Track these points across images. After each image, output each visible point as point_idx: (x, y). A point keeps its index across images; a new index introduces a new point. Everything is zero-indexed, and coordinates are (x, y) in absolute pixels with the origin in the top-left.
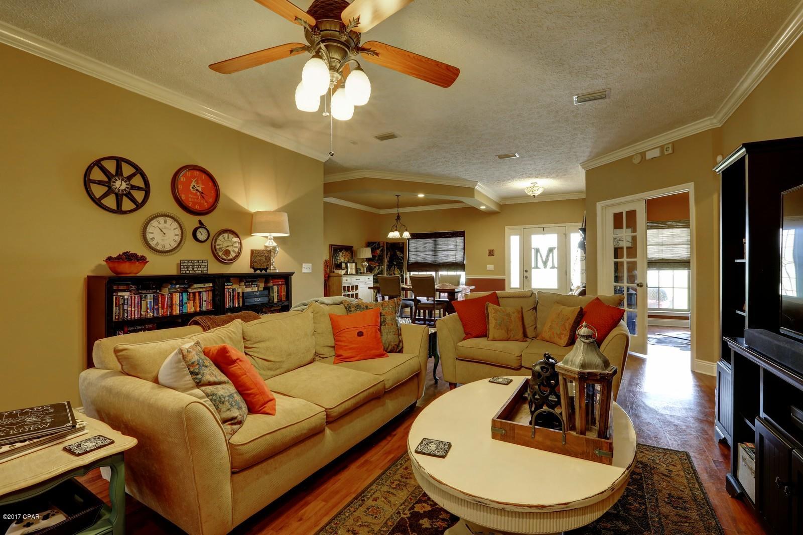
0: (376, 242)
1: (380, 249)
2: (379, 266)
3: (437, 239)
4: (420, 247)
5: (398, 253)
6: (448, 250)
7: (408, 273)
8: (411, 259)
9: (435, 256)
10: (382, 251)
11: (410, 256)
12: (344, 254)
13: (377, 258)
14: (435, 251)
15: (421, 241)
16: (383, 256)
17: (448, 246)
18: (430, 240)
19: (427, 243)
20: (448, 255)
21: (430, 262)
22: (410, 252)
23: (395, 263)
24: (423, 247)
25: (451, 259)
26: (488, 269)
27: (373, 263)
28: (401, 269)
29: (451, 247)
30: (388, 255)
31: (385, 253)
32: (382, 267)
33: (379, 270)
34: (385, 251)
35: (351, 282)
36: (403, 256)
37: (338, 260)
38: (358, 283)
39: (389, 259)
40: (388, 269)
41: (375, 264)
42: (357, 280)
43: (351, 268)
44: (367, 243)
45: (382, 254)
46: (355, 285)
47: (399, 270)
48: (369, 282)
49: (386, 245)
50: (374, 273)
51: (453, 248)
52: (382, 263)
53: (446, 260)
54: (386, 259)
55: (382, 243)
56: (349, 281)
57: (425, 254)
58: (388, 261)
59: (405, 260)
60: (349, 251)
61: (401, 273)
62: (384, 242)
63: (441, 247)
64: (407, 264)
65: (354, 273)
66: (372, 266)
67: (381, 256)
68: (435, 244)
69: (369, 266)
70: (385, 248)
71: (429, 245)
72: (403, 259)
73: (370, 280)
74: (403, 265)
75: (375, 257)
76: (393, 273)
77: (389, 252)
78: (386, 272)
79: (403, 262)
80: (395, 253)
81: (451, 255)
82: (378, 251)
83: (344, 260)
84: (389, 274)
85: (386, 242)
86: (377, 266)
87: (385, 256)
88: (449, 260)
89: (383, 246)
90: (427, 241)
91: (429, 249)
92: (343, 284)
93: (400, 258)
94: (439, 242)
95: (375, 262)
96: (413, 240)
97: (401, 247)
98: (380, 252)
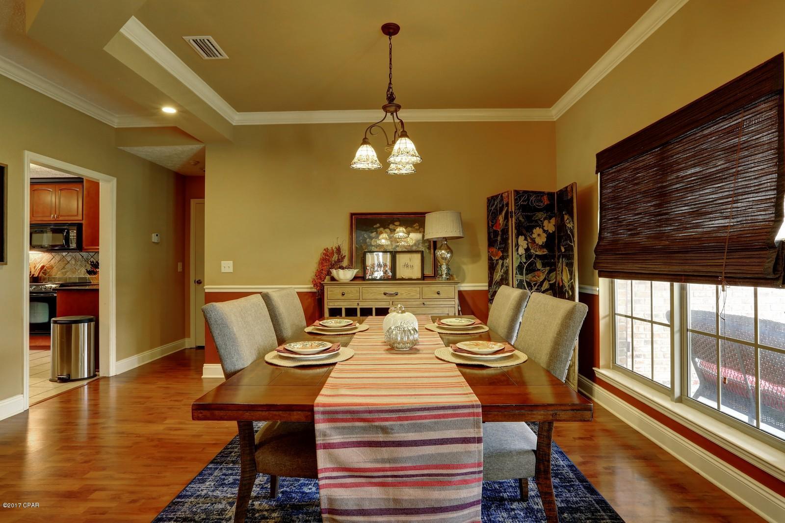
0: (497, 196)
1: (504, 213)
2: (502, 258)
3: (669, 146)
5: (566, 217)
6: (705, 181)
7: (602, 281)
8: (606, 235)
9: (661, 216)
10: (506, 218)
11: (604, 226)
13: (499, 238)
14: (662, 196)
15: (626, 168)
16: (508, 231)
17: (703, 162)
18: (649, 158)
20: (707, 204)
22: (604, 213)
23: (563, 249)
25: (712, 224)
27: (494, 250)
28: (570, 266)
29: (718, 165)
30: (543, 229)
31: (512, 223)
32: (507, 261)
33: (503, 270)
34: (512, 217)
35: (361, 298)
36: (573, 227)
37: (373, 247)
38: (391, 303)
39: (547, 237)
40: (539, 265)
41: (497, 255)
42: (385, 294)
43: (407, 266)
44: (486, 201)
45: (507, 225)
46: (376, 308)
47: (569, 270)
48: (441, 303)
49: (516, 200)
50: (495, 279)
51: (728, 169)
52: (507, 251)
53: (697, 226)
54: (517, 238)
55: (506, 194)
56: (351, 295)
57: (636, 212)
58: (540, 243)
59: (576, 239)
60: (415, 225)
61: (571, 279)
62: (510, 192)
63: (682, 174)
64: (596, 251)
65: (416, 278)
66: (493, 258)
67: (505, 231)
68: (665, 168)
69: (490, 259)
70: (512, 207)
71: (645, 178)
72: (573, 237)
73: (442, 296)
74: (573, 254)
75: (496, 233)
76: (562, 278)
77: (550, 218)
78: (516, 274)
79: (573, 244)
80: (563, 218)
81: (715, 202)
82: (501, 218)
83: (394, 246)
84: (549, 281)
85: (517, 192)
86: (500, 258)
87: (514, 231)
88: (705, 230)
89: (507, 205)
90: (641, 164)
91: (645, 194)
92: (331, 304)
93: (569, 233)
94: (675, 157)
95: (497, 248)
96: (611, 171)
97: (572, 198)
98: (504, 221)
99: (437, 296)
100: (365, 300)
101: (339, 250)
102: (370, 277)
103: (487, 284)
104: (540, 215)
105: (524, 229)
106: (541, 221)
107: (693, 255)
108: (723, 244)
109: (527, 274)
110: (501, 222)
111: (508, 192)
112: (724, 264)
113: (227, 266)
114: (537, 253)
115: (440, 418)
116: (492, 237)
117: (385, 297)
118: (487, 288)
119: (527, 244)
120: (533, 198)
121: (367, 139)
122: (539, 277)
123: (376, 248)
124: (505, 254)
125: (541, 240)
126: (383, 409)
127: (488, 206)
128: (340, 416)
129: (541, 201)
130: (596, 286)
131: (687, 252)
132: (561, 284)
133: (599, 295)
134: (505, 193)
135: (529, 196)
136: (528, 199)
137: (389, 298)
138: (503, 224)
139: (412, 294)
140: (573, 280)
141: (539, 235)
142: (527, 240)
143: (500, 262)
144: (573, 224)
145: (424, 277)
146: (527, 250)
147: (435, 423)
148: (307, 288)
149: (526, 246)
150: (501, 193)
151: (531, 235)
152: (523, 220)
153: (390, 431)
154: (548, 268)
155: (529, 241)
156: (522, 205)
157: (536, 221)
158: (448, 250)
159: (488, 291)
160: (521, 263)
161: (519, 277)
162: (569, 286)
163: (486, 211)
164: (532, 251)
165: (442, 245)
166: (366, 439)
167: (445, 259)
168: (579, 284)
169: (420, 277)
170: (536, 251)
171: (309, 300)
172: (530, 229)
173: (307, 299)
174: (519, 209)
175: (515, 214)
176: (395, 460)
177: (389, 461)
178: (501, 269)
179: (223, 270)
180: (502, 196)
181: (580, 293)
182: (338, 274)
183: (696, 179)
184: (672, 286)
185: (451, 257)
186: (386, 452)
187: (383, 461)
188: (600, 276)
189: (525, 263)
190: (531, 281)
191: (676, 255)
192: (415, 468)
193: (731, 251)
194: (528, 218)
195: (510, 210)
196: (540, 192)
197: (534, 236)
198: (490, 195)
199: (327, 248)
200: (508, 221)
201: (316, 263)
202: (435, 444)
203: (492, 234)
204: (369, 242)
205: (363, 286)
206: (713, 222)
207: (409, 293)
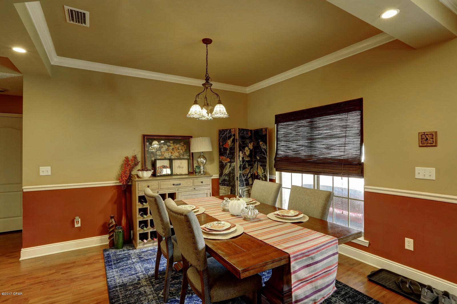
0: (227, 130)
1: (231, 139)
2: (230, 162)
3: (315, 119)
4: (291, 133)
5: (261, 143)
6: (332, 137)
7: (277, 173)
8: (280, 152)
9: (311, 147)
10: (234, 141)
11: (279, 148)
12: (171, 148)
13: (228, 152)
14: (311, 139)
15: (292, 125)
16: (234, 149)
17: (330, 129)
18: (304, 122)
19: (299, 127)
20: (333, 145)
21: (304, 158)
22: (279, 142)
23: (258, 158)
24: (294, 133)
25: (335, 154)
26: (417, 176)
27: (224, 158)
28: (264, 166)
29: (337, 131)
30: (248, 147)
31: (237, 145)
32: (234, 164)
33: (230, 168)
34: (237, 142)
35: (159, 188)
36: (267, 148)
37: (158, 156)
38: (177, 190)
39: (250, 152)
40: (247, 166)
41: (226, 160)
42: (173, 185)
43: (179, 167)
44: (218, 131)
45: (234, 145)
46: (168, 193)
47: (263, 168)
48: (204, 187)
49: (239, 133)
50: (224, 173)
51: (341, 134)
52: (234, 159)
53: (329, 154)
54: (239, 152)
55: (234, 130)
56: (154, 187)
57: (298, 144)
58: (247, 155)
59: (268, 154)
60: (182, 143)
61: (264, 172)
62: (236, 129)
63: (321, 132)
64: (275, 160)
65: (184, 174)
66: (223, 162)
67: (232, 149)
68: (312, 127)
69: (221, 162)
70: (237, 137)
71: (303, 131)
72: (266, 153)
73: (204, 183)
74: (266, 161)
75: (226, 149)
76: (257, 172)
77: (250, 142)
78: (239, 171)
79: (266, 156)
80: (258, 143)
81: (336, 145)
82: (229, 142)
83: (170, 155)
84: (250, 173)
85: (239, 129)
86: (229, 162)
87: (238, 149)
88: (332, 155)
89: (234, 135)
90: (300, 124)
91: (303, 137)
92: (140, 193)
93: (263, 151)
94: (318, 124)
95: (226, 157)
96: (283, 124)
97: (266, 135)
98: (232, 143)
99: (201, 184)
100: (161, 189)
101: (135, 157)
102: (159, 175)
103: (218, 175)
104: (248, 141)
105: (242, 148)
106: (248, 144)
107: (327, 165)
108: (341, 162)
109: (243, 170)
110: (229, 143)
111: (235, 129)
112: (342, 169)
113: (45, 171)
114: (246, 160)
115: (327, 247)
116: (222, 150)
117: (173, 186)
118: (218, 177)
119: (243, 155)
120: (245, 132)
121: (197, 101)
122: (247, 171)
123: (160, 156)
124: (232, 160)
125: (248, 153)
126: (312, 249)
127: (219, 134)
128: (299, 257)
129: (248, 134)
130: (274, 175)
131: (325, 164)
132: (256, 174)
133: (275, 179)
134: (232, 129)
135: (244, 131)
136: (243, 133)
137: (176, 187)
138: (231, 145)
139: (189, 184)
140: (266, 173)
141: (247, 151)
142: (243, 153)
143: (229, 164)
144: (267, 147)
145: (190, 173)
146: (243, 158)
147: (326, 250)
148: (113, 183)
149: (242, 157)
150: (230, 128)
151: (244, 151)
152: (241, 143)
153: (314, 258)
154: (250, 167)
155: (244, 154)
156: (241, 136)
157: (246, 144)
158: (204, 158)
159: (219, 179)
160: (240, 165)
161: (240, 172)
162: (263, 175)
163: (218, 137)
164: (244, 159)
165: (200, 155)
166: (306, 264)
167: (203, 163)
168: (269, 174)
169: (187, 173)
170: (246, 159)
171: (114, 191)
172: (244, 148)
173: (113, 191)
174: (240, 138)
175: (238, 140)
176: (315, 270)
177: (313, 271)
178: (229, 168)
179: (41, 174)
180: (230, 130)
181: (269, 179)
182: (143, 174)
183: (328, 135)
184: (314, 176)
185: (206, 162)
186: (312, 267)
187: (312, 272)
188: (276, 171)
189: (242, 165)
190: (244, 173)
191: (320, 164)
192: (321, 271)
193: (344, 165)
194: (243, 142)
195: (236, 138)
196: (248, 130)
197: (245, 151)
198: (221, 129)
199: (127, 157)
200: (234, 144)
201: (119, 166)
202: (326, 259)
203: (223, 149)
204: (155, 153)
205: (160, 181)
206: (336, 153)
207: (187, 184)
